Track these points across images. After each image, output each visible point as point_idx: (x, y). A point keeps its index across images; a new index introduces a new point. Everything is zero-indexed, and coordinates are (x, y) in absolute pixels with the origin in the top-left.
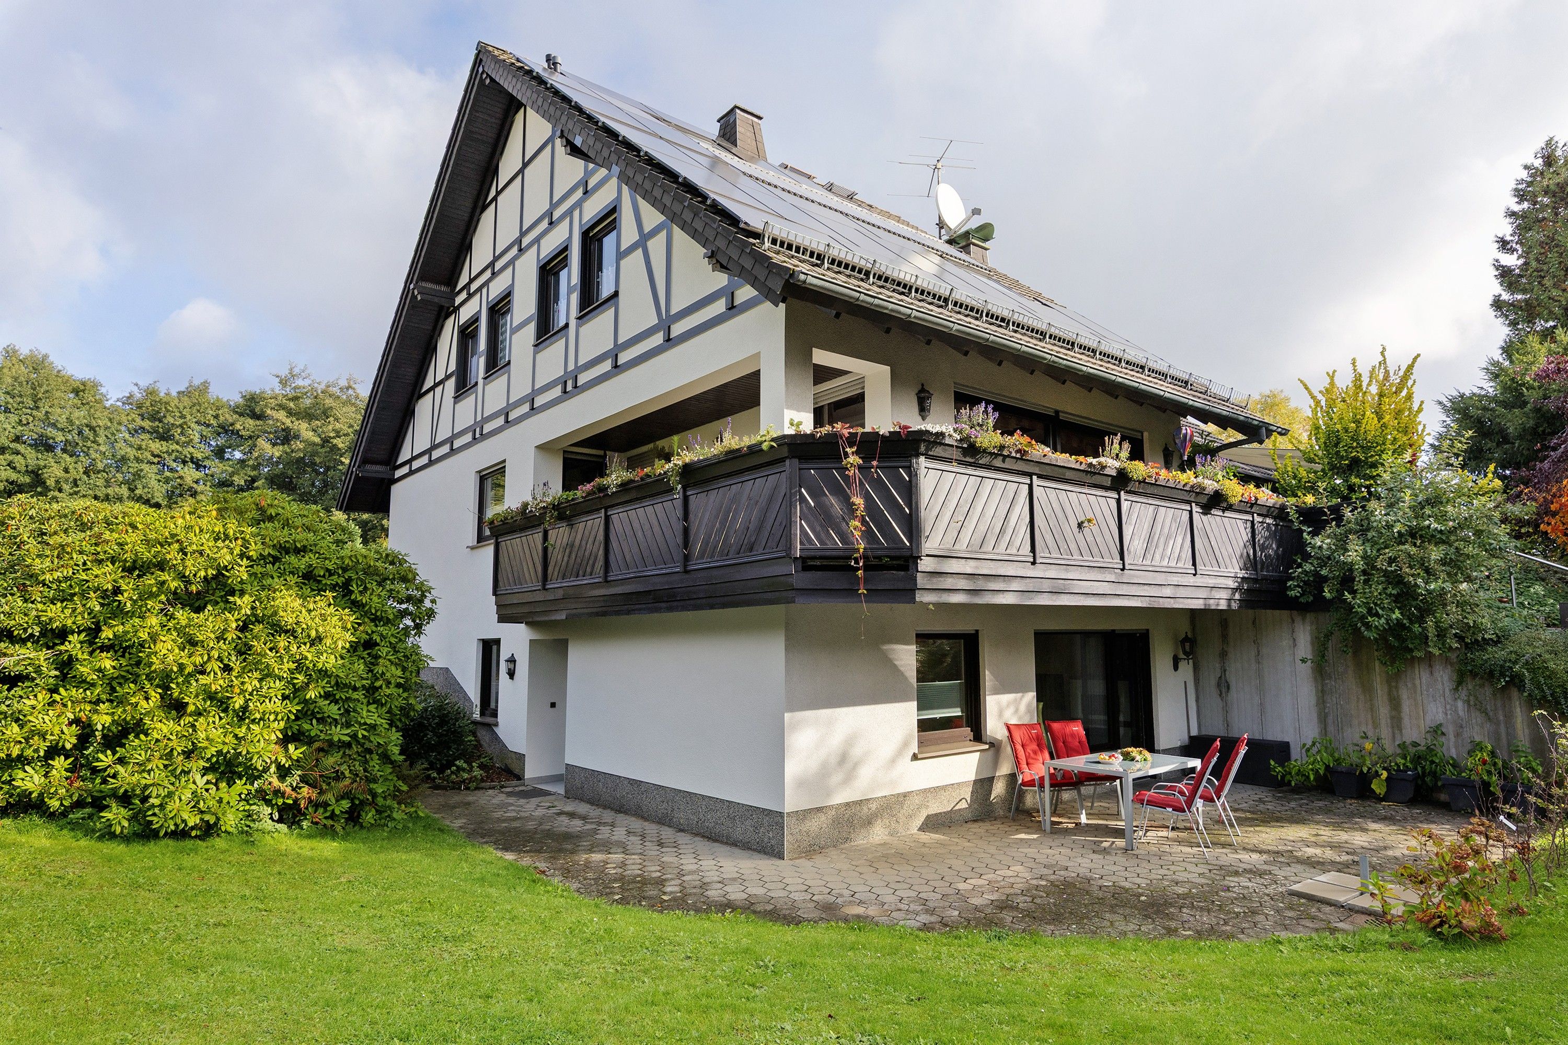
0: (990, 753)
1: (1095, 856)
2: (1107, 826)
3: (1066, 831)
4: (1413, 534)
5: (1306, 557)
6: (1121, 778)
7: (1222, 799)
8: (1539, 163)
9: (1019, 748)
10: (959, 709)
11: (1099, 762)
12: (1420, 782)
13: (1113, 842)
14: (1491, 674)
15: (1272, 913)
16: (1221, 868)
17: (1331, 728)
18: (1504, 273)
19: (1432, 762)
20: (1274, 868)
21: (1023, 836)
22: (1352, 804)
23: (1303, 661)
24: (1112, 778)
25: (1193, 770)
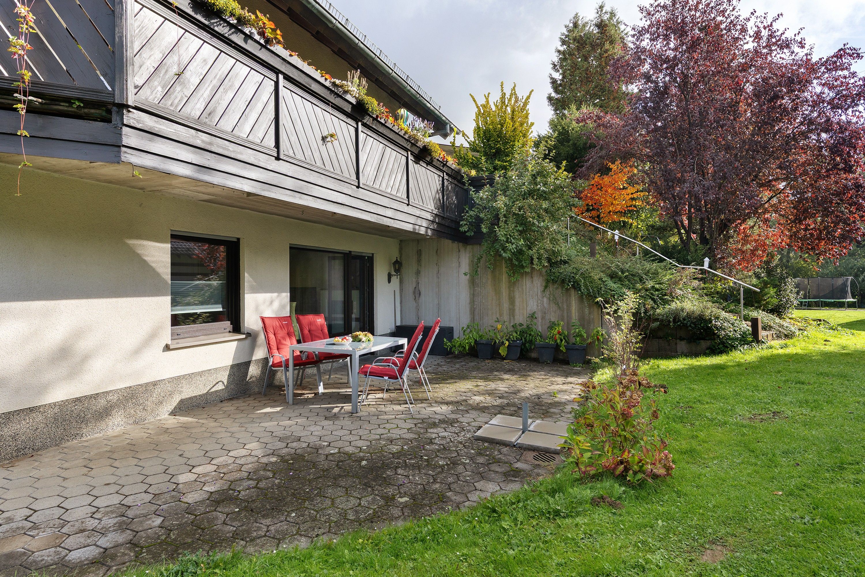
0: (248, 342)
1: (327, 423)
2: (338, 393)
3: (307, 401)
4: (531, 193)
5: (472, 206)
6: (351, 356)
7: (422, 366)
8: (571, 25)
9: (272, 336)
10: (220, 306)
11: (334, 344)
12: (523, 347)
13: (342, 407)
14: (563, 281)
15: (468, 461)
16: (423, 421)
17: (477, 317)
18: (554, 82)
19: (530, 335)
20: (459, 416)
21: (268, 410)
22: (489, 363)
23: (465, 274)
24: (344, 356)
25: (402, 346)
